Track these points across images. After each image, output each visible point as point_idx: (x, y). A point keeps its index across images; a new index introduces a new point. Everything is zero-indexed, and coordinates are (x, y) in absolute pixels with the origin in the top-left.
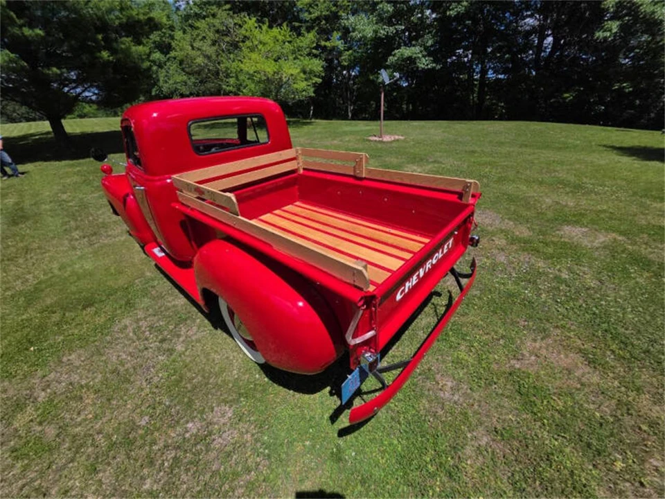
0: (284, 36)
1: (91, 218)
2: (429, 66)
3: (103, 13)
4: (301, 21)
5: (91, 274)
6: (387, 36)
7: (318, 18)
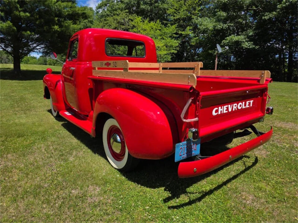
0: (157, 26)
1: (26, 104)
2: (251, 47)
3: (61, 8)
4: (168, 21)
5: (24, 125)
6: (222, 29)
7: (179, 19)
